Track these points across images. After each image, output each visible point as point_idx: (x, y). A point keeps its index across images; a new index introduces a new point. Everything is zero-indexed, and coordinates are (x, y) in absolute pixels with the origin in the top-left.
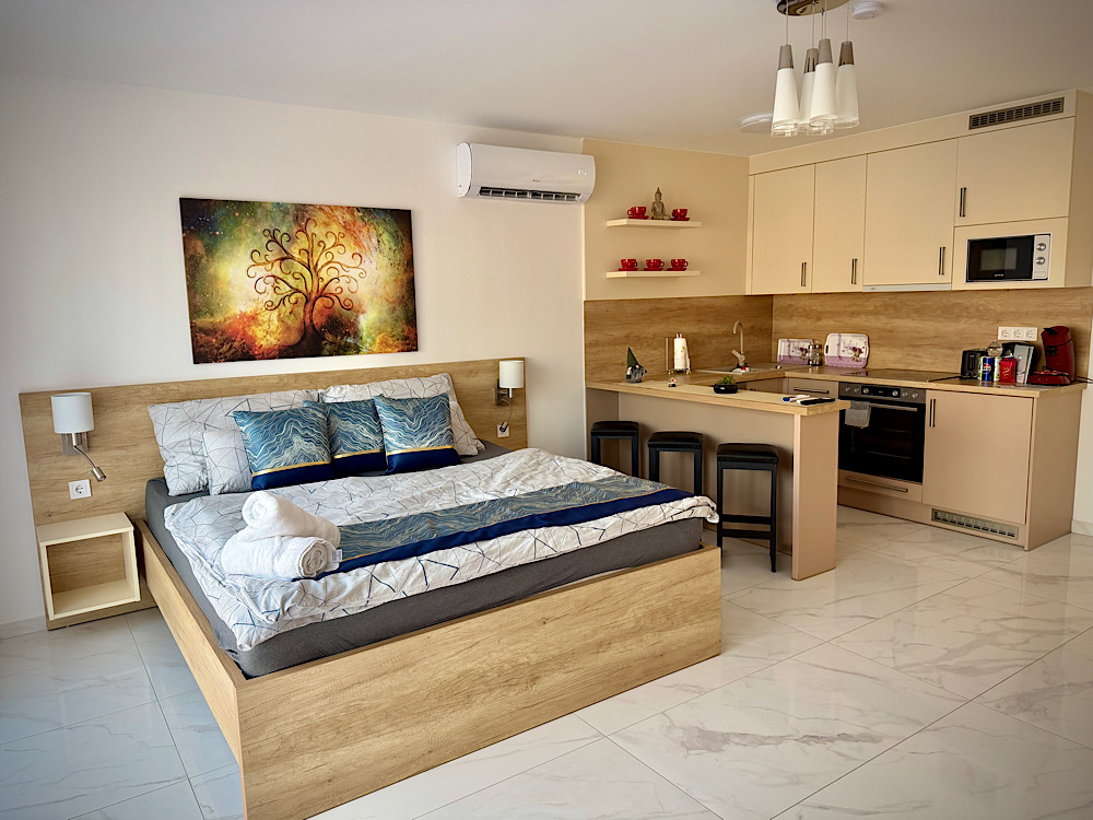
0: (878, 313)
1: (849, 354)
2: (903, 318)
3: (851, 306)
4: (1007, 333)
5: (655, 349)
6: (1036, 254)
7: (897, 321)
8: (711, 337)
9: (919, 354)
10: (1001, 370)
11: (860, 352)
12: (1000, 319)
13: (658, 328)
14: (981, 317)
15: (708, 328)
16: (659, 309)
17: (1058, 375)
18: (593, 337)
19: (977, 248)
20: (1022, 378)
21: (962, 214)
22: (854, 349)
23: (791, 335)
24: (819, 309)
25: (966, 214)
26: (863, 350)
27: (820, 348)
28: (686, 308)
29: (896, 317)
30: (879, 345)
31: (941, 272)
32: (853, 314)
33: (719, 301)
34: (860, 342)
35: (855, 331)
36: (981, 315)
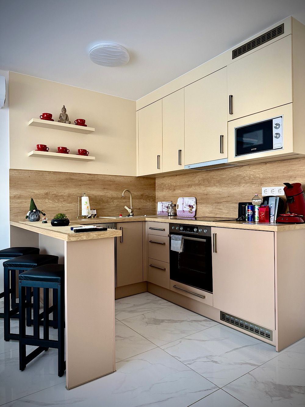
0: (200, 184)
1: (187, 209)
2: (212, 186)
3: (188, 181)
4: (267, 191)
5: (69, 203)
6: (275, 131)
7: (209, 188)
8: (113, 198)
9: (221, 207)
10: (260, 214)
11: (193, 207)
12: (262, 182)
13: (73, 191)
14: (252, 183)
15: (110, 193)
16: (73, 179)
17: (295, 216)
18: (17, 193)
19: (241, 132)
20: (273, 219)
21: (231, 113)
22: (190, 206)
23: (164, 200)
24: (174, 184)
25: (234, 112)
26: (194, 206)
27: (174, 206)
28: (94, 181)
29: (209, 186)
30: (201, 203)
31: (222, 151)
32: (190, 186)
33: (118, 179)
34: (192, 202)
35: (190, 195)
36: (252, 181)
